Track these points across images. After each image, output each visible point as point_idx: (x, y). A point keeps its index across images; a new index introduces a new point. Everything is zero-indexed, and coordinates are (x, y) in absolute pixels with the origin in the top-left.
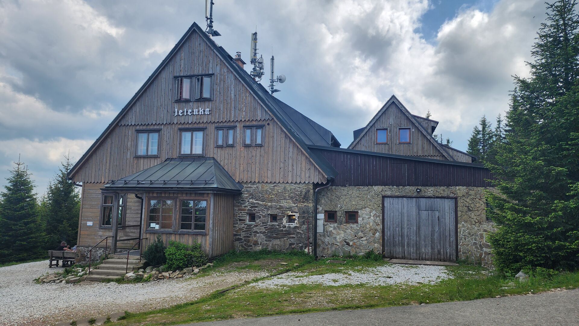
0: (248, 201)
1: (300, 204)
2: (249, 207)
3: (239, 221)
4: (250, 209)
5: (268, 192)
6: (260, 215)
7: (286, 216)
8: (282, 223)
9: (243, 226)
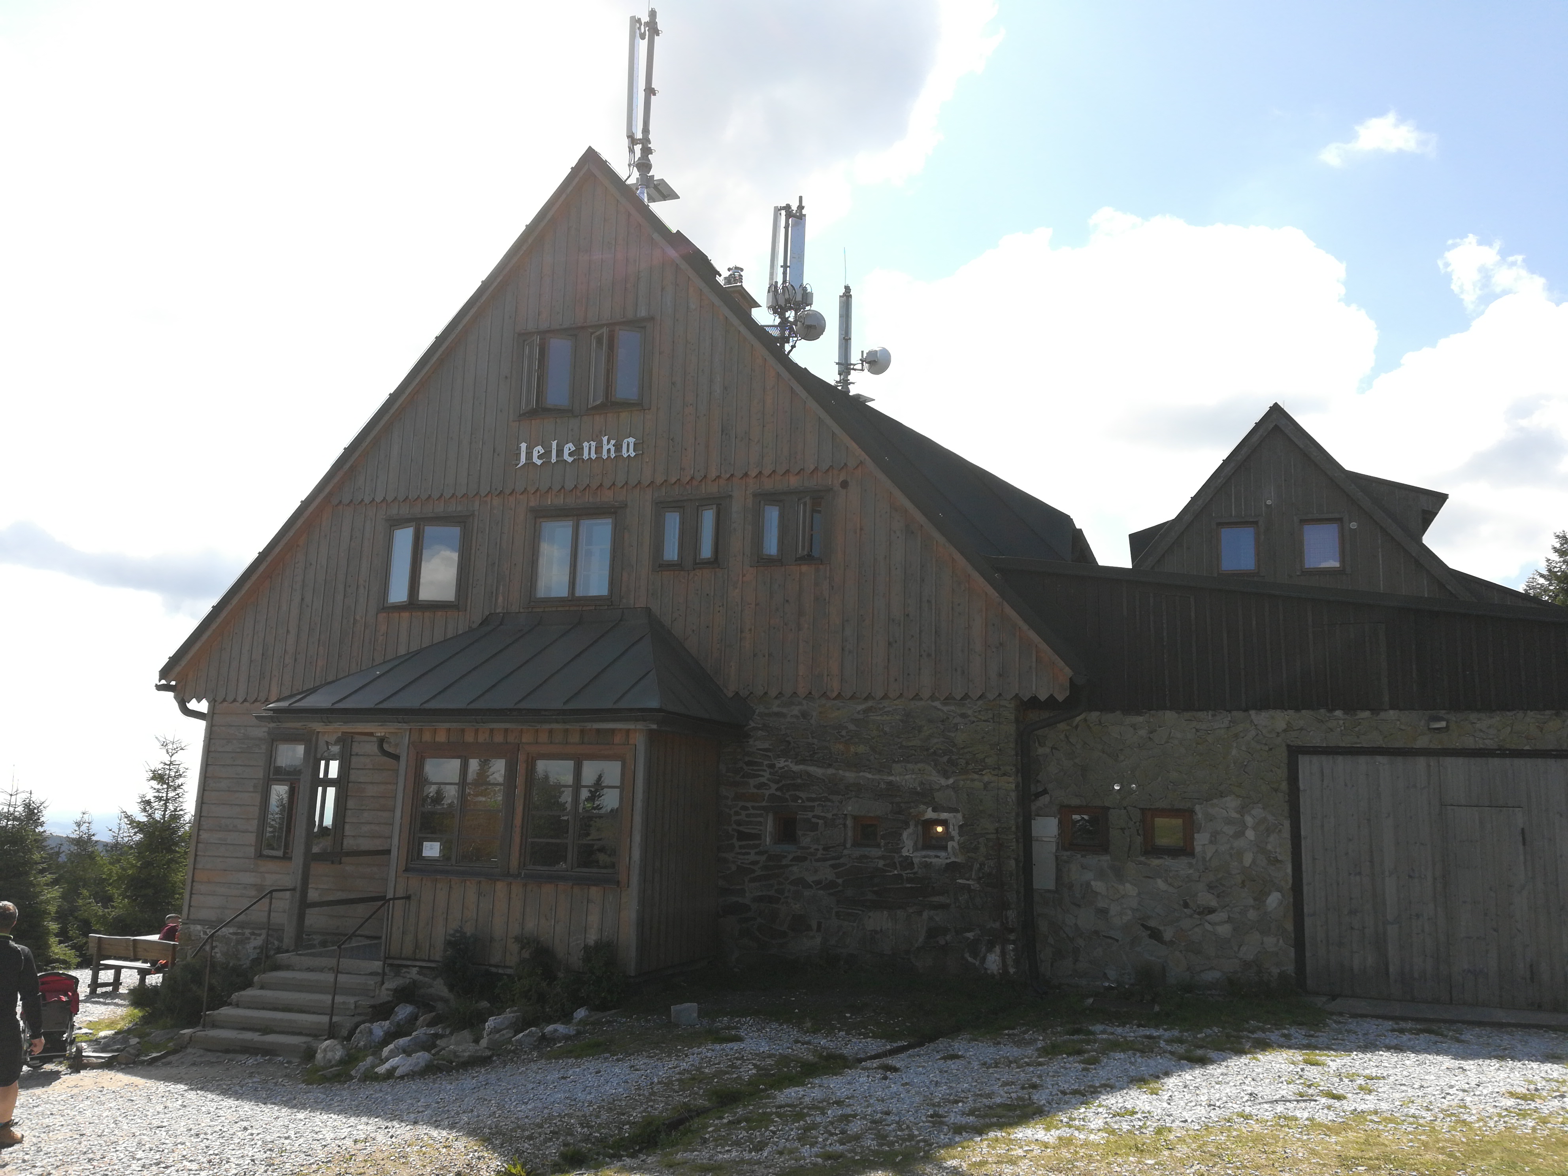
0: (772, 766)
1: (964, 777)
2: (774, 786)
3: (739, 839)
4: (779, 793)
5: (844, 733)
6: (814, 817)
7: (912, 823)
8: (898, 851)
9: (752, 857)
